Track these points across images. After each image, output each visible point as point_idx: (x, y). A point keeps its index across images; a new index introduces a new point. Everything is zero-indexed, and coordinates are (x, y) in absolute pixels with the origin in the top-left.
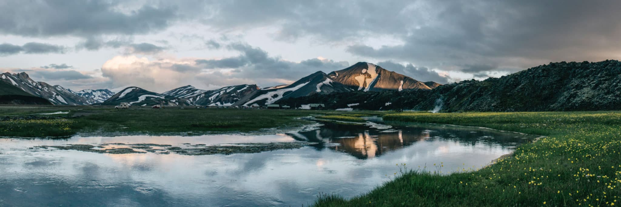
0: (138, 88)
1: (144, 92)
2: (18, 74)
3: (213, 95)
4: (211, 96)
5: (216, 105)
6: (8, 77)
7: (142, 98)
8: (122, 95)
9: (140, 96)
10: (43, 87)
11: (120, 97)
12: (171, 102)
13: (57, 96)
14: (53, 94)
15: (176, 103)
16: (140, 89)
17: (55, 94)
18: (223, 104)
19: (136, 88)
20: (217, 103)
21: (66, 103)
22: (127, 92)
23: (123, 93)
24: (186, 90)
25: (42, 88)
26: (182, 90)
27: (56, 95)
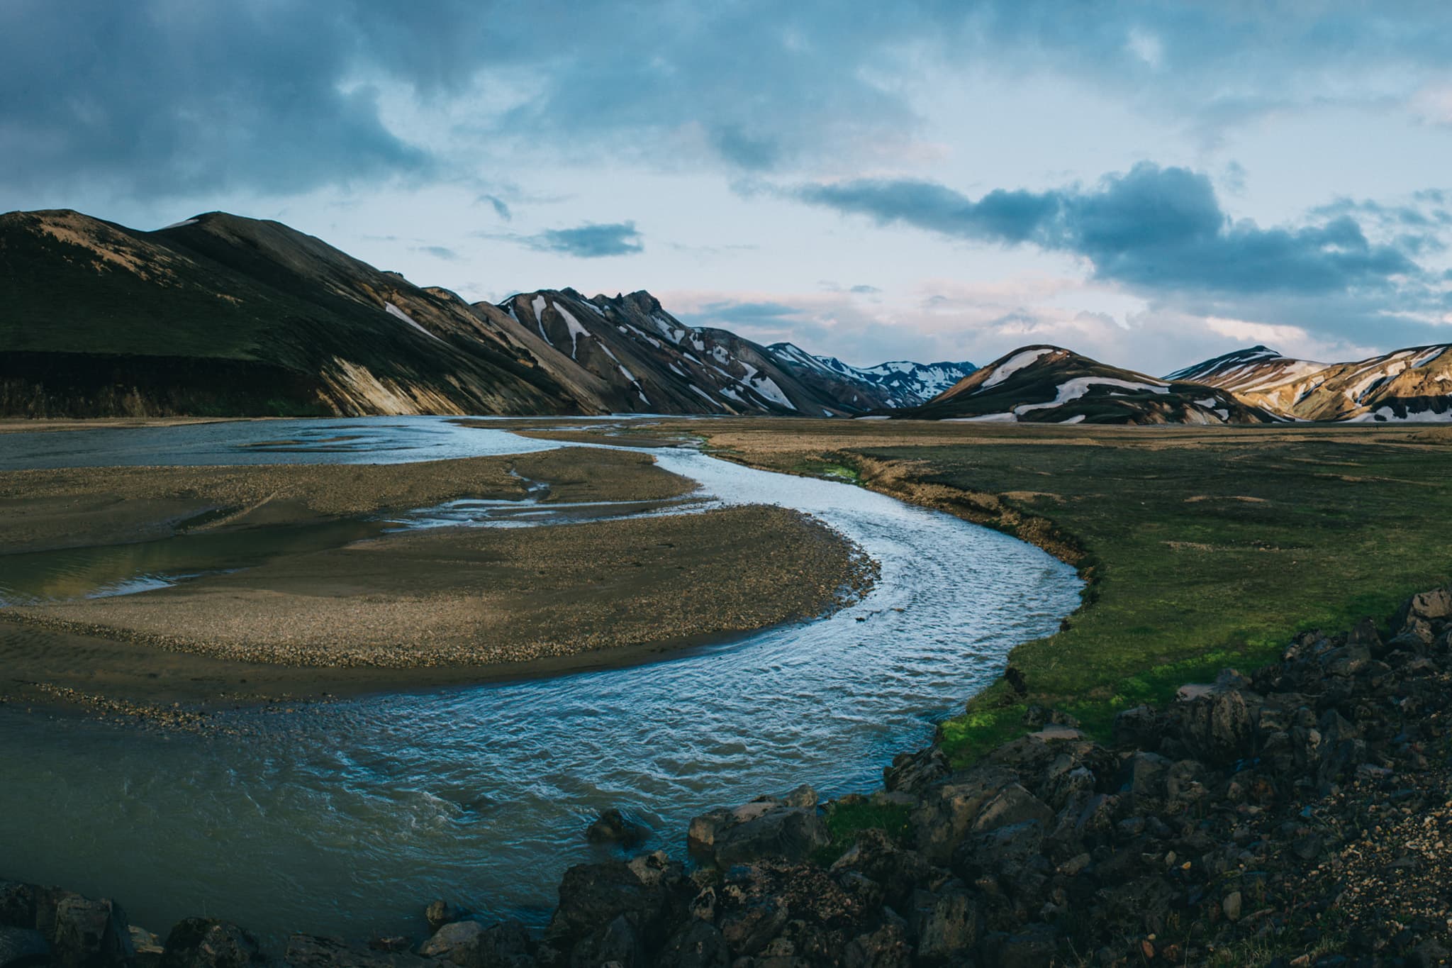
0: (1060, 349)
1: (1084, 366)
2: (620, 295)
3: (1359, 378)
4: (1348, 383)
5: (1377, 417)
6: (556, 305)
7: (1073, 391)
8: (998, 376)
9: (1063, 382)
10: (709, 345)
11: (984, 385)
12: (1195, 408)
13: (758, 381)
14: (746, 373)
15: (1220, 412)
16: (1071, 353)
17: (754, 371)
18: (1405, 416)
19: (1055, 349)
20: (1381, 412)
21: (792, 407)
22: (1017, 367)
23: (999, 371)
24: (1248, 364)
25: (706, 349)
26: (1235, 364)
27: (755, 376)
